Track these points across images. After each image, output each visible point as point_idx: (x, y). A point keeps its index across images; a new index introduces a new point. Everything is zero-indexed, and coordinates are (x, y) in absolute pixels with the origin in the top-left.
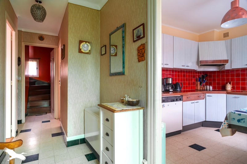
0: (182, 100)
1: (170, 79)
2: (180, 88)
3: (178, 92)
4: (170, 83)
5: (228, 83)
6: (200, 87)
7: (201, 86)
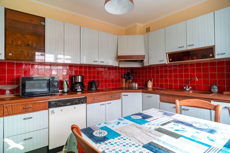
0: (86, 103)
1: (80, 76)
2: (96, 87)
3: (93, 91)
4: (80, 81)
5: (150, 80)
6: (126, 85)
7: (126, 83)
